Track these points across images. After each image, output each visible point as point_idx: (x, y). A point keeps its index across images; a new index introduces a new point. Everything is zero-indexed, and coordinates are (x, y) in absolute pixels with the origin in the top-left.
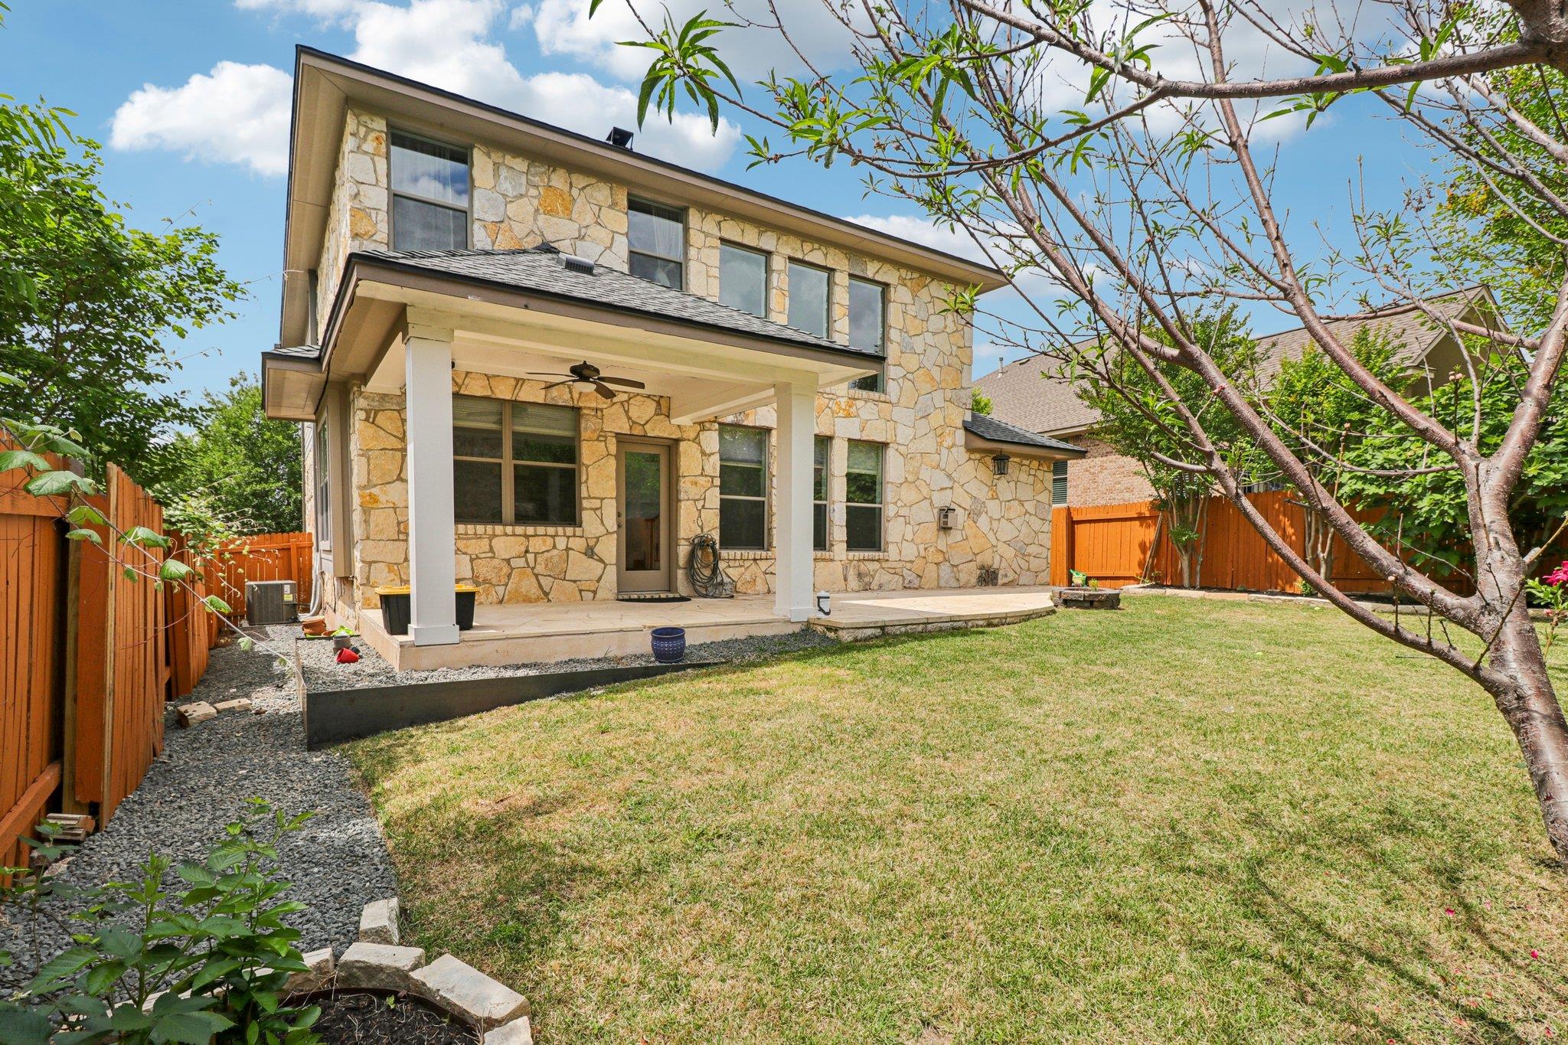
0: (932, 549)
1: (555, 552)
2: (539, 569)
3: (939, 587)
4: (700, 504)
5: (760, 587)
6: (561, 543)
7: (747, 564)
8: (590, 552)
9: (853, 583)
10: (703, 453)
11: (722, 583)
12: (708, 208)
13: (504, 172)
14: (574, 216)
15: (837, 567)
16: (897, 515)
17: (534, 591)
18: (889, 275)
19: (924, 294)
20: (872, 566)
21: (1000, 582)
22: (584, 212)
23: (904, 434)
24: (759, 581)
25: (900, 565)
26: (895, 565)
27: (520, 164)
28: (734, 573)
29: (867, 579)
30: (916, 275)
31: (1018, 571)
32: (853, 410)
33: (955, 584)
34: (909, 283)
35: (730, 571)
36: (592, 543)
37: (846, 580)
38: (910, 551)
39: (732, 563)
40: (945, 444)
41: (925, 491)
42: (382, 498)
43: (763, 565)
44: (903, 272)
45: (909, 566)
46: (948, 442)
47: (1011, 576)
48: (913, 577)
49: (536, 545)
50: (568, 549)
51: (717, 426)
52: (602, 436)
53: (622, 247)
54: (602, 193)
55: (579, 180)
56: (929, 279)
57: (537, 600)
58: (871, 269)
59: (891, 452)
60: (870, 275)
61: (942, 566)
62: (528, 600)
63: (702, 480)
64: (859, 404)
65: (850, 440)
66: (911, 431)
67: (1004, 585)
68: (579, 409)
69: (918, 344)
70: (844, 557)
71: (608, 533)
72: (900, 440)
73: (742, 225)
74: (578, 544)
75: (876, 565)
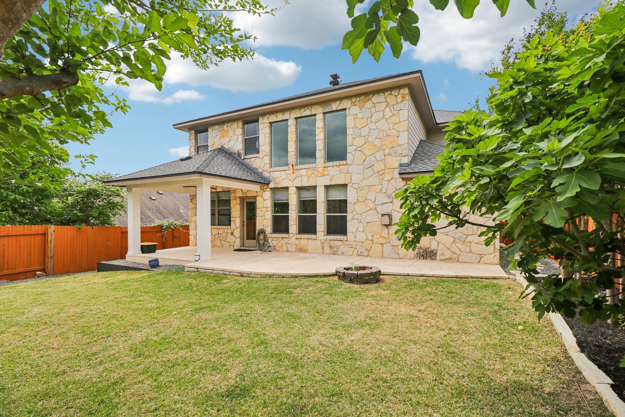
0: (376, 236)
1: (224, 233)
2: (221, 238)
3: (383, 257)
4: (263, 218)
5: (284, 248)
6: (226, 231)
7: (280, 239)
8: (232, 234)
9: (327, 250)
10: (264, 200)
11: (269, 246)
12: (264, 114)
13: (214, 131)
14: (228, 135)
15: (318, 243)
16: (353, 219)
17: (220, 245)
18: (346, 104)
19: (369, 104)
20: (337, 243)
21: (438, 258)
22: (231, 133)
23: (356, 178)
24: (284, 246)
25: (355, 243)
26: (351, 243)
27: (217, 127)
28: (275, 243)
29: (335, 249)
30: (362, 98)
31: (458, 252)
32: (326, 172)
33: (397, 256)
34: (357, 103)
35: (273, 242)
36: (233, 231)
37: (323, 248)
38: (361, 237)
39: (274, 239)
40: (386, 179)
41: (371, 205)
42: (193, 220)
43: (286, 240)
44: (354, 100)
45: (361, 244)
46: (388, 177)
47: (448, 255)
48: (363, 250)
49: (221, 231)
50: (227, 233)
51: (269, 189)
52: (235, 199)
53: (240, 139)
54: (235, 125)
55: (230, 124)
56: (371, 96)
57: (221, 247)
58: (335, 106)
59: (349, 188)
60: (334, 109)
61: (384, 246)
62: (218, 247)
63: (263, 209)
64: (329, 169)
65: (325, 186)
66: (361, 176)
67: (441, 260)
68: (230, 191)
69: (365, 131)
70: (322, 238)
71: (237, 228)
72: (353, 182)
73: (276, 114)
74: (229, 231)
75: (341, 243)
